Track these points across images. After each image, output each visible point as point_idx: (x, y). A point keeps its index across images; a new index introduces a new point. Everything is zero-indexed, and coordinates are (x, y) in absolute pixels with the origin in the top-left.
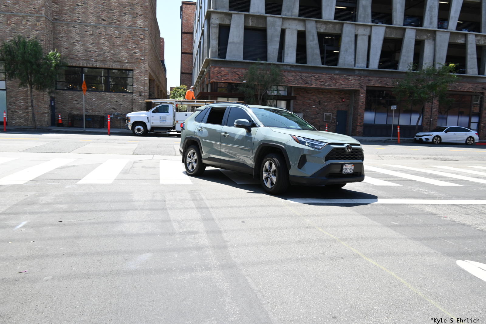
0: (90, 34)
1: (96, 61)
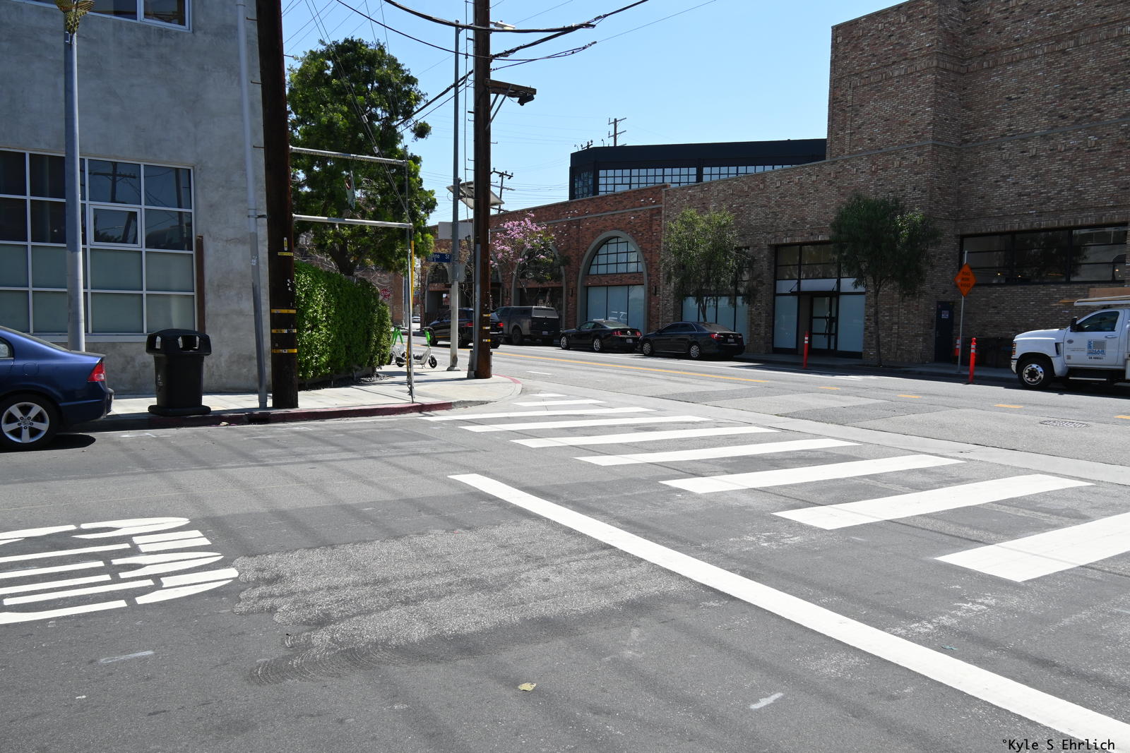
0: (1030, 157)
1: (1040, 214)
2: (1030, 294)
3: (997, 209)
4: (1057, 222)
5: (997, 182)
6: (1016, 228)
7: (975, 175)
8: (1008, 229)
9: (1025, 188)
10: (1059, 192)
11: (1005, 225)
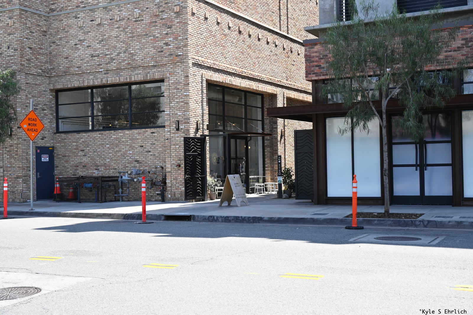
0: (97, 25)
2: (105, 139)
3: (77, 67)
4: (118, 78)
5: (76, 45)
6: (91, 83)
7: (60, 39)
8: (86, 84)
9: (95, 50)
10: (118, 54)
11: (84, 82)
